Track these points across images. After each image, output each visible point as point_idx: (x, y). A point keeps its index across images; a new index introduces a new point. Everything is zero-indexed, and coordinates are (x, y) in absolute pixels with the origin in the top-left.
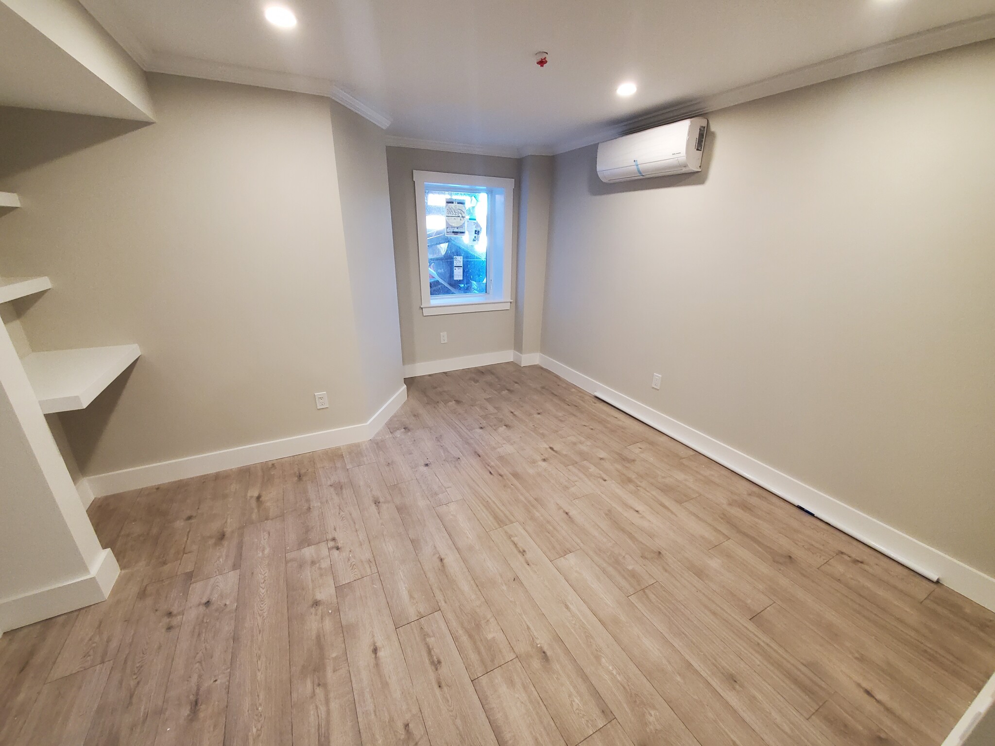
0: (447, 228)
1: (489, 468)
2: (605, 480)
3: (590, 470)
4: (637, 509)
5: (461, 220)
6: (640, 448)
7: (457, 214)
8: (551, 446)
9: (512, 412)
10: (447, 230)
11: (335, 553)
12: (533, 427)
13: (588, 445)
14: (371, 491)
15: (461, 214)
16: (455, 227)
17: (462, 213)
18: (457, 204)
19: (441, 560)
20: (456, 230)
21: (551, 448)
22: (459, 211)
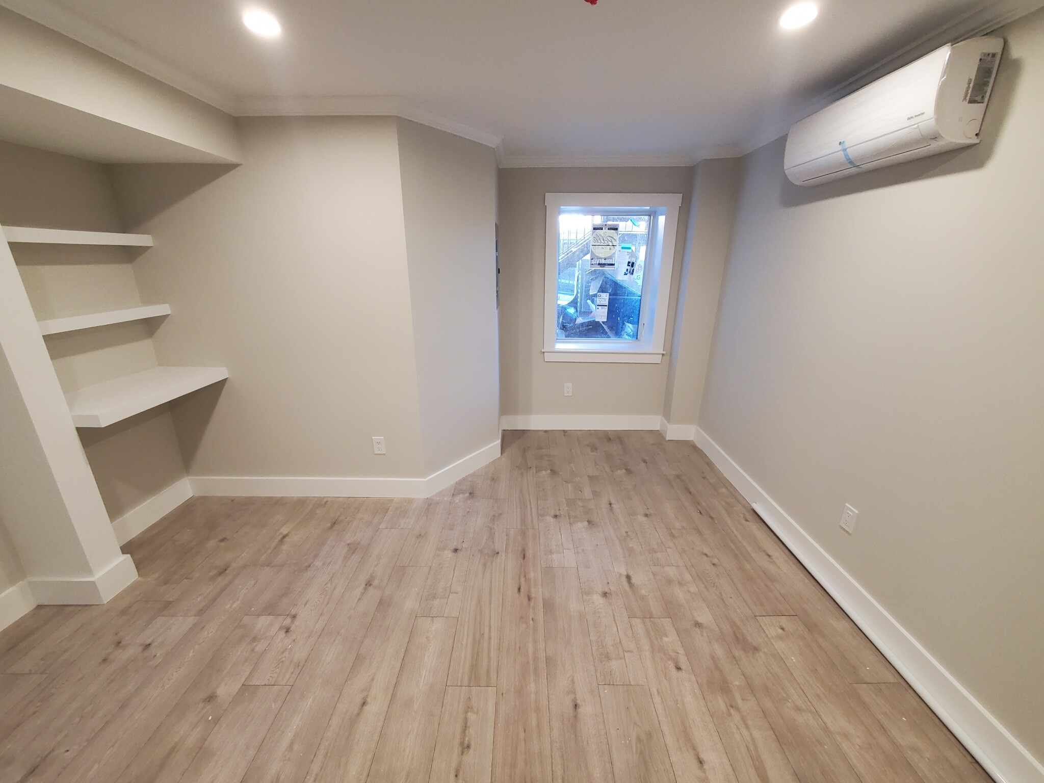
0: (592, 259)
1: (523, 580)
2: (679, 669)
3: (665, 639)
4: (702, 756)
5: (610, 249)
6: (782, 629)
7: (606, 242)
8: (631, 573)
9: (610, 504)
10: (591, 262)
11: (282, 634)
12: (625, 534)
13: (689, 591)
14: (376, 566)
15: (612, 242)
16: (602, 258)
17: (613, 240)
18: (607, 230)
19: (364, 704)
20: (603, 261)
21: (628, 577)
22: (609, 238)
